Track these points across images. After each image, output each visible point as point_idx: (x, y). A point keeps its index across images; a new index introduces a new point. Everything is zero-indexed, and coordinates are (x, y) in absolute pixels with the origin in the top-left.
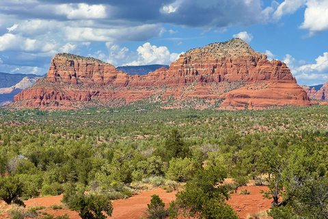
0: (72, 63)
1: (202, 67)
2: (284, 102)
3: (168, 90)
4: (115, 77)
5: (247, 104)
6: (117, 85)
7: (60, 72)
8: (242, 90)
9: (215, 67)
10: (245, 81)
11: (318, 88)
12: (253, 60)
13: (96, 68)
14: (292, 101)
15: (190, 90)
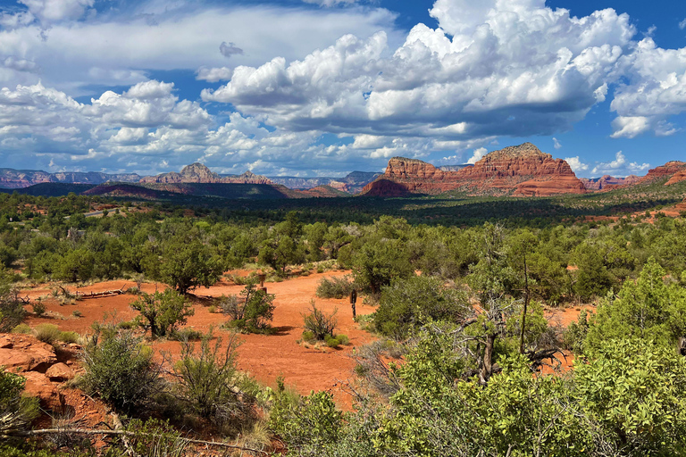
0: (403, 164)
1: (500, 165)
2: (565, 191)
3: (473, 182)
4: (433, 173)
5: (534, 193)
6: (436, 179)
7: (394, 170)
8: (531, 182)
9: (510, 165)
10: (534, 175)
11: (595, 180)
12: (541, 159)
13: (420, 167)
14: (571, 190)
15: (489, 183)
